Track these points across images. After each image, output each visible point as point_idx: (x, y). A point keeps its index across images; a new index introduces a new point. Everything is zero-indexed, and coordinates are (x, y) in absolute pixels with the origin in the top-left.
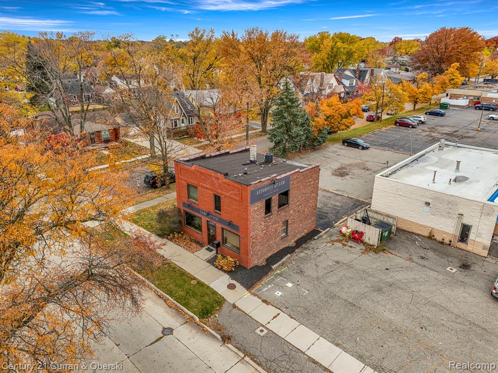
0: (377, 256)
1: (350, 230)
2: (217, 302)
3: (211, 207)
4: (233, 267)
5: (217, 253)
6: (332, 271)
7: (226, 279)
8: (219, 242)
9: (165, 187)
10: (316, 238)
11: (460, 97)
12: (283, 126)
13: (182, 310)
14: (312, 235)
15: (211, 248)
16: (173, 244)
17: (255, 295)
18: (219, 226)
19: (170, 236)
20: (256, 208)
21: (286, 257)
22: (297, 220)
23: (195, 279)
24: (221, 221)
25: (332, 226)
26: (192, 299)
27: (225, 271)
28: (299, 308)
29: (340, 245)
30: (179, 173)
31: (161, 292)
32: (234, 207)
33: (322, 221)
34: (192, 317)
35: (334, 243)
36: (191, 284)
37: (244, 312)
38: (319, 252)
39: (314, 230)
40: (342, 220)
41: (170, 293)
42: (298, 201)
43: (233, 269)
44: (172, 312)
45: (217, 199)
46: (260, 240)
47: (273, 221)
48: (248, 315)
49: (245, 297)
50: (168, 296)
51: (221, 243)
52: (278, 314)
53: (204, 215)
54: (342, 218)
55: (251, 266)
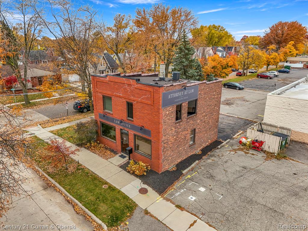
0: (280, 162)
1: (250, 140)
2: (128, 208)
3: (124, 115)
4: (145, 171)
5: (129, 159)
6: (242, 176)
7: (138, 183)
8: (132, 149)
9: (90, 112)
10: (219, 147)
11: (296, 63)
12: (182, 69)
13: (90, 217)
14: (215, 145)
15: (125, 155)
16: (89, 152)
17: (168, 200)
18: (131, 133)
19: (87, 145)
20: (167, 112)
21: (195, 163)
22: (203, 130)
23: (106, 183)
24: (133, 128)
25: (231, 138)
26: (102, 204)
27: (137, 176)
28: (216, 215)
29: (243, 153)
30: (96, 87)
31: (70, 197)
32: (146, 111)
33: (221, 135)
34: (100, 226)
35: (237, 151)
36: (101, 189)
37: (157, 219)
38: (225, 159)
39: (216, 141)
40: (238, 134)
41: (80, 198)
42: (204, 112)
43: (145, 174)
44: (79, 219)
45: (130, 106)
46: (171, 145)
47: (182, 127)
48: (161, 222)
49: (157, 201)
50: (77, 201)
51: (133, 149)
52: (195, 222)
53: (117, 124)
54: (238, 132)
55: (162, 171)
